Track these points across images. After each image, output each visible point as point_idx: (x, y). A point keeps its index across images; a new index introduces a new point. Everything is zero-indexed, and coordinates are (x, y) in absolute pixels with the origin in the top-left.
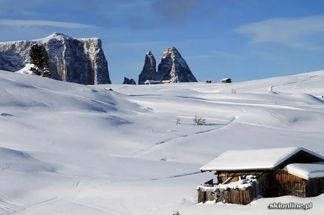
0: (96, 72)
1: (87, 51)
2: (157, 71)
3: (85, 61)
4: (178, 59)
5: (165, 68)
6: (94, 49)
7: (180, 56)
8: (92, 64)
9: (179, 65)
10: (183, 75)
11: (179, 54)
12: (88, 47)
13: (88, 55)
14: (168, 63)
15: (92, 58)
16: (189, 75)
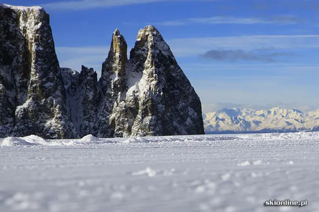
0: (33, 56)
1: (23, 25)
2: (128, 58)
3: (19, 39)
4: (158, 43)
5: (139, 56)
6: (33, 23)
7: (162, 40)
8: (29, 45)
9: (158, 51)
10: (164, 65)
11: (160, 36)
12: (25, 20)
13: (25, 31)
14: (144, 48)
15: (30, 35)
16: (172, 67)
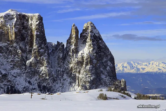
0: (35, 37)
1: (31, 22)
2: (79, 37)
3: (29, 29)
4: (93, 30)
5: (84, 36)
6: (35, 22)
7: (95, 28)
8: (33, 31)
9: (93, 34)
10: (96, 40)
11: (95, 26)
12: (32, 20)
13: (31, 25)
14: (87, 32)
15: (34, 27)
16: (100, 41)
